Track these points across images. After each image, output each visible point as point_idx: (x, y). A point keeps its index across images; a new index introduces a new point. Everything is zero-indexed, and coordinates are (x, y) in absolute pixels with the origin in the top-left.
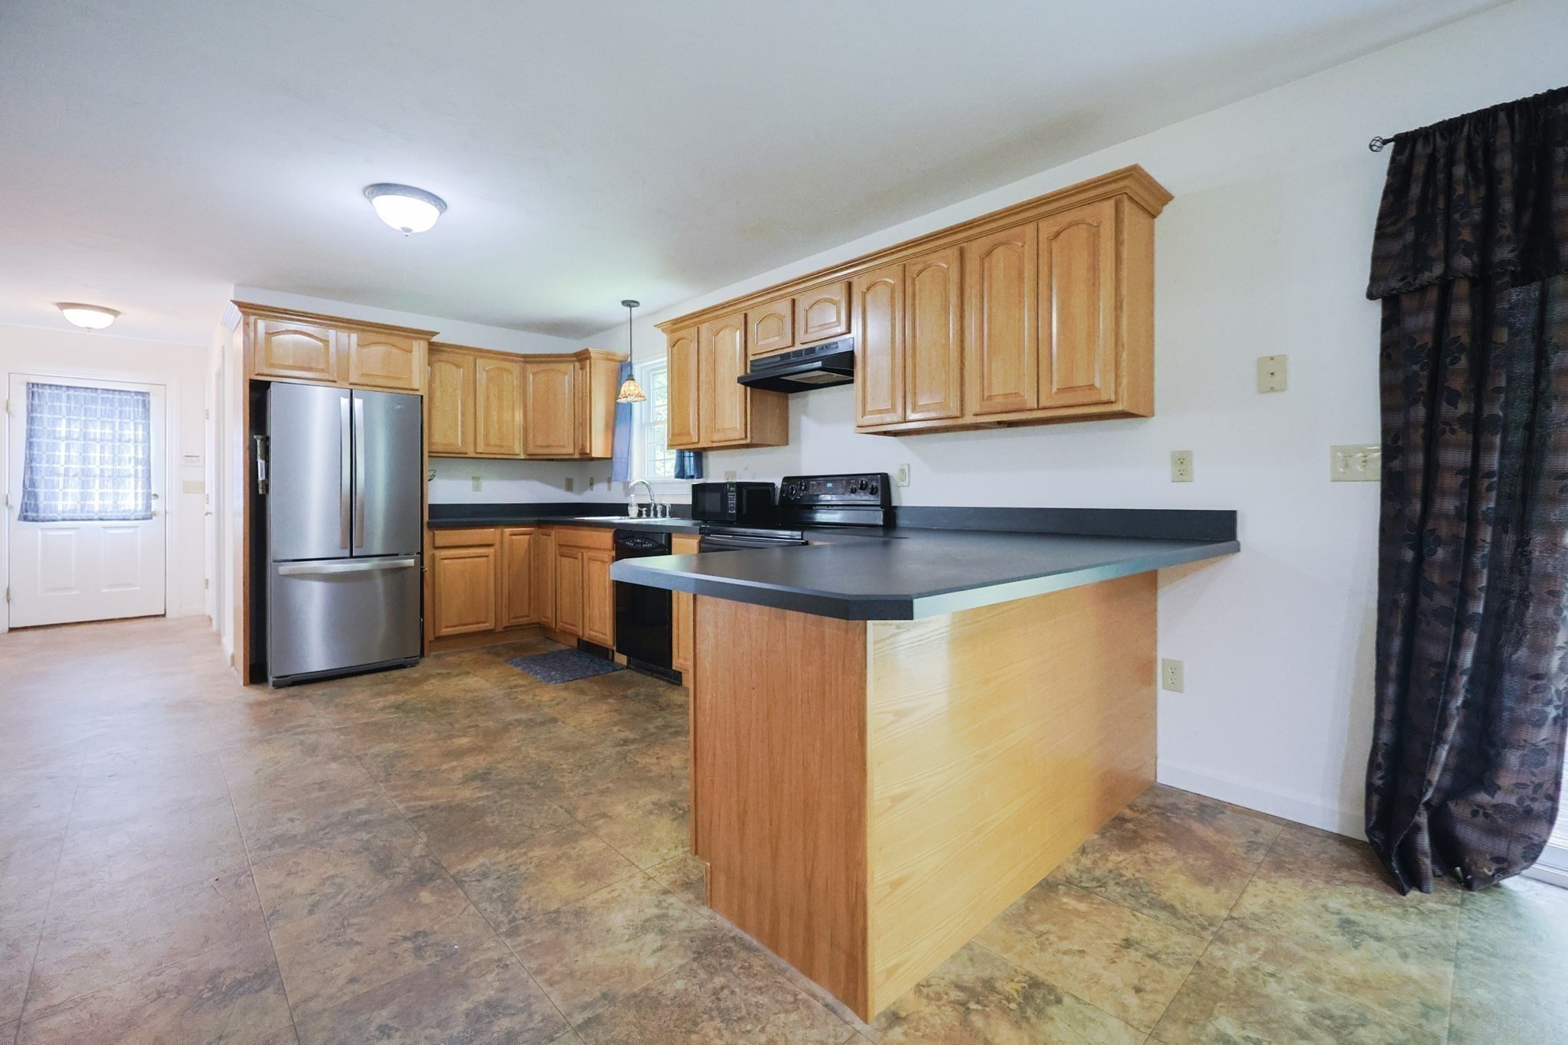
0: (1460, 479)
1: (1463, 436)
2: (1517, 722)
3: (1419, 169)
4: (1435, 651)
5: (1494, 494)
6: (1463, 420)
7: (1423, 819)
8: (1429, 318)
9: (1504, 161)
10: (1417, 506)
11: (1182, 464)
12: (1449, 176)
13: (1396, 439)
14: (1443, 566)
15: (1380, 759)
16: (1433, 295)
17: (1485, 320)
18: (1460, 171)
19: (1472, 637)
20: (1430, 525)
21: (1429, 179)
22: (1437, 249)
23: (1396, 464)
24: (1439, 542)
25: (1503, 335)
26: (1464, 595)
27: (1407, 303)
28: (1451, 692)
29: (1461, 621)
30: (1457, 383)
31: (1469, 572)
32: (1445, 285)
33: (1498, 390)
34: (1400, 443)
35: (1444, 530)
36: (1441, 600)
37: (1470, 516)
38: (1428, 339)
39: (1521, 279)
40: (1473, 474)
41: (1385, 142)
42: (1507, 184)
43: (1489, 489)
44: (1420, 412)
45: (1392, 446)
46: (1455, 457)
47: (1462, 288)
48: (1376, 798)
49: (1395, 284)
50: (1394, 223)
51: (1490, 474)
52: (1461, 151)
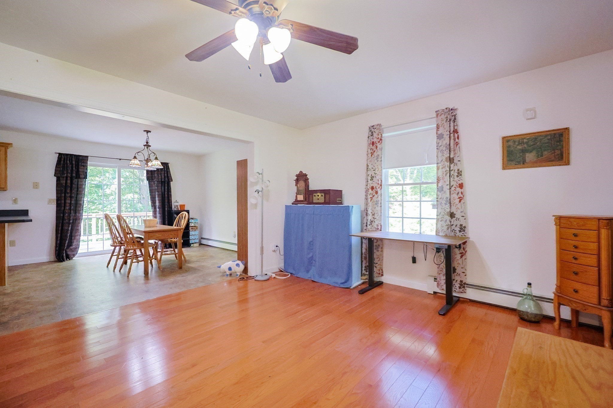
0: (69, 204)
1: (69, 199)
2: (75, 236)
3: (63, 159)
4: (66, 228)
5: (73, 206)
6: (69, 196)
7: (64, 252)
8: (64, 182)
9: (74, 162)
10: (63, 208)
11: (15, 201)
13: (59, 198)
14: (67, 216)
15: (58, 246)
16: (65, 178)
17: (72, 183)
18: (68, 162)
19: (70, 225)
20: (65, 211)
21: (64, 161)
22: (65, 172)
23: (59, 202)
24: (66, 213)
25: (74, 186)
26: (70, 220)
27: (61, 179)
28: (68, 233)
29: (69, 223)
30: (68, 191)
31: (70, 217)
32: (67, 177)
33: (73, 193)
34: (60, 199)
35: (67, 211)
36: (67, 221)
37: (70, 209)
38: (64, 184)
39: (76, 178)
40: (71, 204)
41: (57, 153)
42: (74, 166)
43: (72, 206)
44: (63, 195)
45: (58, 199)
46: (68, 201)
47: (69, 178)
48: (57, 252)
49: (59, 175)
50: (59, 166)
51: (73, 204)
52: (68, 159)
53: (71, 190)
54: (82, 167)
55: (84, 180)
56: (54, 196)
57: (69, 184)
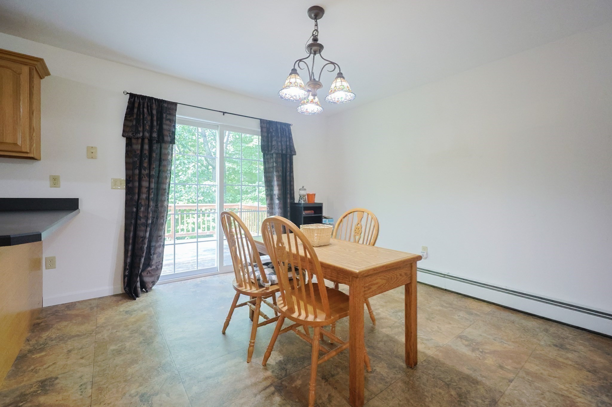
0: (146, 189)
1: (147, 179)
2: (156, 248)
3: (136, 105)
4: (141, 234)
5: (153, 193)
6: (147, 174)
7: (138, 279)
8: (139, 147)
9: (154, 112)
10: (136, 196)
11: (55, 181)
12: (143, 111)
13: (130, 178)
14: (143, 212)
15: (128, 267)
16: (140, 141)
17: (151, 150)
18: (146, 110)
19: (149, 229)
20: (140, 202)
21: (139, 109)
22: (141, 129)
23: (130, 185)
24: (142, 206)
25: (154, 155)
26: (147, 219)
27: (134, 141)
28: (145, 244)
29: (146, 225)
30: (146, 165)
31: (148, 213)
33: (154, 168)
34: (131, 179)
35: (143, 203)
36: (143, 221)
37: (148, 199)
38: (139, 152)
39: (158, 142)
40: (149, 188)
41: (127, 93)
42: (155, 118)
43: (152, 192)
44: (137, 171)
45: (129, 180)
46: (145, 184)
47: (146, 141)
48: (126, 279)
49: (130, 134)
50: (130, 117)
51: (152, 189)
53: (150, 163)
54: (168, 122)
55: (171, 145)
56: (122, 175)
57: (146, 152)
